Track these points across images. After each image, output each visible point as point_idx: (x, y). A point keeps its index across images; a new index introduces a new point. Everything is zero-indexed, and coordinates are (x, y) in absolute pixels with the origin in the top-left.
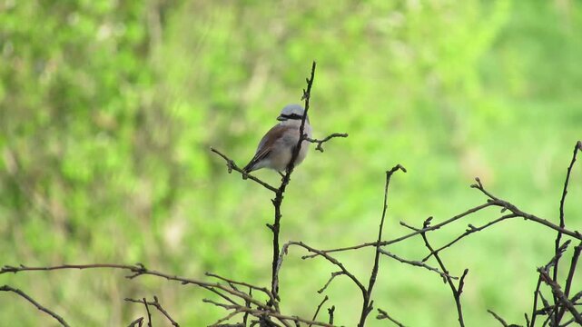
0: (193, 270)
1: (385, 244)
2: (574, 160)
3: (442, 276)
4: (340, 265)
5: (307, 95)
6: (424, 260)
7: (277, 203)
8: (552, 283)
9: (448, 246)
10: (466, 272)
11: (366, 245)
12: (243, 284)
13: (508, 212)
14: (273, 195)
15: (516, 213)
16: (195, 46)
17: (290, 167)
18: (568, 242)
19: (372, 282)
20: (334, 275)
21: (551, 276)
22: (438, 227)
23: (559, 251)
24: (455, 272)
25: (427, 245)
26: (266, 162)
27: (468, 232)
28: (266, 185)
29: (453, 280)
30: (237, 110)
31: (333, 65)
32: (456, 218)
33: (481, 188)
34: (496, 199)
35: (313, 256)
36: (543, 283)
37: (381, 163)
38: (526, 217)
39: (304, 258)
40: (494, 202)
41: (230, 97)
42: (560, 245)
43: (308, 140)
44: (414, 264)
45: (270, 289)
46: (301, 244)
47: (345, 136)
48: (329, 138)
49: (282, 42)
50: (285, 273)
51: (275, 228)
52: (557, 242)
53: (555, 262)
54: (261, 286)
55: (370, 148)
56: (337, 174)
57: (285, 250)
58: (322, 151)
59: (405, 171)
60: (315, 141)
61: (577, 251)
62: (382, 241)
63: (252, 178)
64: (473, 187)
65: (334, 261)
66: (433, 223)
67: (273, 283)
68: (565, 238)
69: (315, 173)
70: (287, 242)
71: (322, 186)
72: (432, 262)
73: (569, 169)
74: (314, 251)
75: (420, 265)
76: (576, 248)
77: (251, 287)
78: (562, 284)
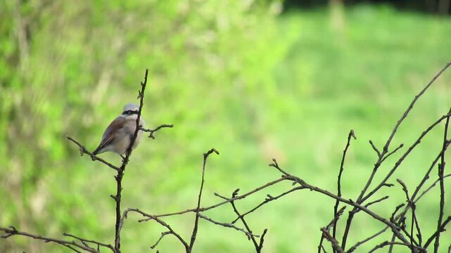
0: (53, 231)
1: (203, 210)
2: (348, 145)
3: (247, 234)
4: (168, 227)
5: (141, 95)
6: (233, 223)
7: (119, 179)
8: (332, 239)
9: (252, 211)
10: (265, 232)
11: (188, 211)
12: (93, 242)
13: (298, 185)
14: (116, 173)
15: (304, 186)
16: (54, 58)
17: (129, 151)
18: (344, 208)
19: (193, 239)
20: (163, 234)
21: (331, 234)
22: (244, 197)
23: (337, 215)
24: (257, 232)
25: (235, 211)
26: (110, 147)
27: (267, 201)
28: (110, 165)
29: (255, 238)
30: (88, 108)
31: (161, 72)
32: (257, 190)
33: (277, 167)
34: (288, 175)
35: (146, 220)
36: (325, 240)
37: (199, 147)
38: (311, 188)
39: (140, 221)
40: (287, 177)
41: (83, 97)
42: (338, 210)
43: (143, 130)
44: (226, 225)
45: (114, 246)
46: (137, 211)
47: (171, 126)
48: (159, 128)
49: (122, 54)
50: (125, 233)
51: (117, 199)
52: (336, 208)
53: (334, 223)
54: (107, 243)
55: (190, 136)
56: (165, 156)
57: (125, 215)
58: (154, 138)
59: (218, 153)
60: (148, 131)
61: (351, 214)
62: (201, 207)
63: (99, 159)
64: (271, 165)
65: (163, 224)
66: (240, 194)
67: (116, 241)
68: (341, 205)
69: (147, 156)
70: (126, 209)
71: (153, 166)
72: (239, 224)
73: (345, 152)
74: (147, 215)
75: (230, 227)
76: (349, 212)
77: (99, 244)
78: (339, 240)
